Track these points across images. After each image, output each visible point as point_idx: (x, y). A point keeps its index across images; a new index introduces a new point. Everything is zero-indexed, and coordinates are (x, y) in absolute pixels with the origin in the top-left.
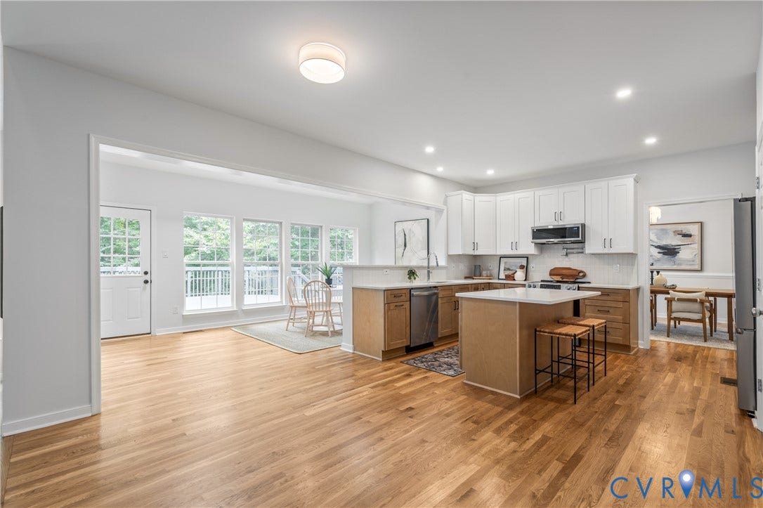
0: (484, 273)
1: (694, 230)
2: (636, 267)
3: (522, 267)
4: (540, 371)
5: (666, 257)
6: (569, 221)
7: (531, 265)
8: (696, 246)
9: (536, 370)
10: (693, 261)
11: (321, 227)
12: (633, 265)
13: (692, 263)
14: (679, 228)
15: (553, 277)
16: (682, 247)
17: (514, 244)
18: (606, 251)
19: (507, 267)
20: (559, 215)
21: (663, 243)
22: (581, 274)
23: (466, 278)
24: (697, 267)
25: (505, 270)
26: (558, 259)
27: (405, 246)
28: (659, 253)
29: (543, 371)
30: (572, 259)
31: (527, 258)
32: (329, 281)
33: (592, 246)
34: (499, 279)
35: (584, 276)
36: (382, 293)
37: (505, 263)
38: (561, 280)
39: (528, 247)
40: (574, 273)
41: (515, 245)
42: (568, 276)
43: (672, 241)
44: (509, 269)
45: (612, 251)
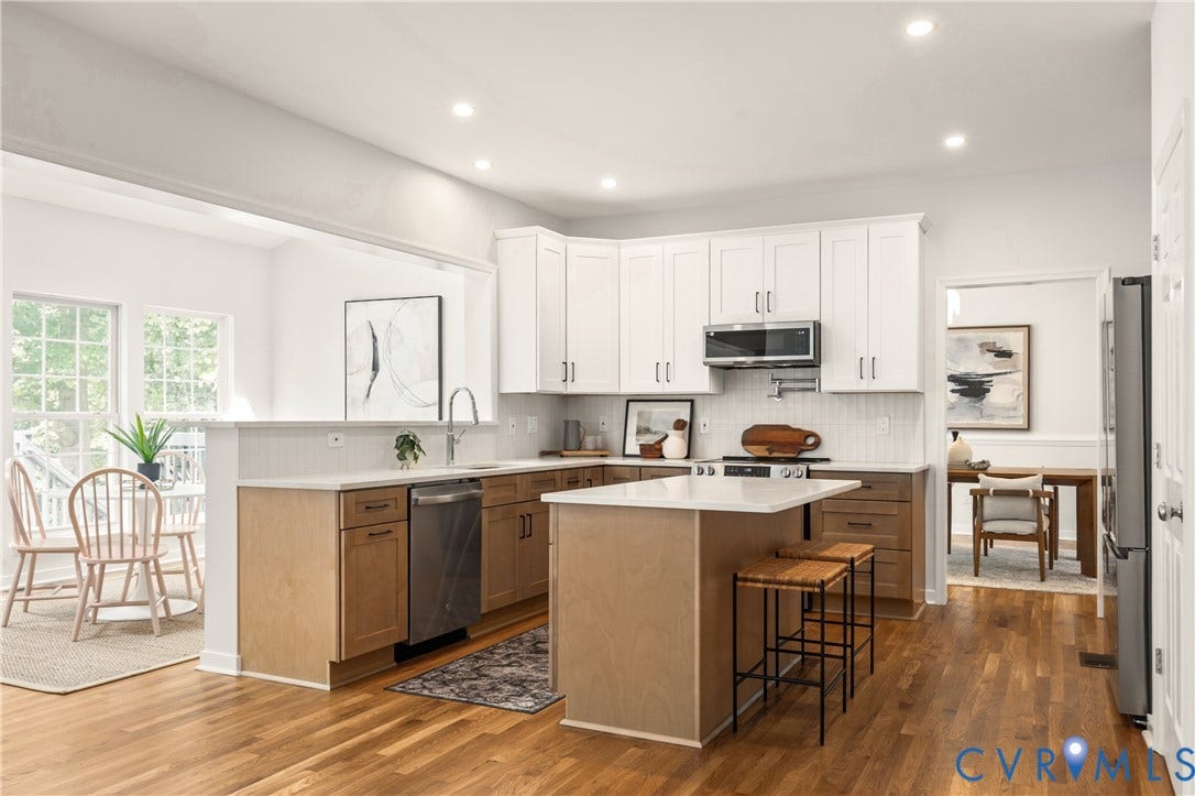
0: (589, 441)
1: (1015, 341)
2: (921, 422)
3: (679, 425)
4: (744, 676)
5: (966, 400)
6: (787, 313)
7: (701, 419)
8: (1020, 377)
9: (736, 674)
10: (1015, 409)
11: (117, 307)
12: (916, 417)
13: (1012, 413)
14: (990, 336)
15: (751, 448)
16: (993, 378)
17: (662, 368)
18: (864, 386)
19: (644, 425)
20: (765, 300)
21: (960, 370)
22: (811, 441)
23: (544, 454)
24: (1021, 422)
25: (638, 432)
26: (761, 405)
27: (375, 368)
28: (953, 391)
29: (749, 674)
30: (791, 405)
31: (692, 401)
32: (150, 470)
33: (836, 374)
34: (625, 456)
35: (817, 444)
36: (333, 498)
37: (640, 415)
38: (766, 454)
39: (694, 376)
40: (796, 437)
41: (663, 370)
42: (782, 446)
43: (978, 365)
44: (647, 431)
45: (875, 386)
